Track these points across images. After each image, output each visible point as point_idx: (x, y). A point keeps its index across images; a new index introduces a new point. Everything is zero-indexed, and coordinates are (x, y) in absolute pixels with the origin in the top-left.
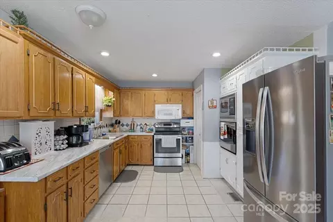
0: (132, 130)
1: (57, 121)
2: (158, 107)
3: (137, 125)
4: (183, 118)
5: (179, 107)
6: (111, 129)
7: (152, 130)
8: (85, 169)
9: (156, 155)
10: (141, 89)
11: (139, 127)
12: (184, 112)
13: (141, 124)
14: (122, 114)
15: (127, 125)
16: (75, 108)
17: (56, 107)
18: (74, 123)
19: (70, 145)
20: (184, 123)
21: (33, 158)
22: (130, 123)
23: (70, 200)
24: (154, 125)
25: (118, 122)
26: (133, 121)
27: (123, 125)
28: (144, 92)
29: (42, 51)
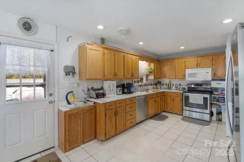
0: (169, 88)
1: (118, 81)
2: (188, 71)
3: (173, 85)
4: (213, 80)
5: (210, 70)
6: (154, 86)
7: (185, 89)
8: (126, 105)
9: (185, 108)
10: (174, 59)
11: (174, 86)
12: (214, 74)
13: (176, 84)
14: (161, 77)
15: (166, 85)
16: (125, 75)
17: (115, 75)
18: (125, 82)
19: (124, 93)
20: (214, 85)
21: (107, 96)
22: (168, 83)
23: (117, 117)
24: (187, 85)
25: (159, 83)
26: (170, 82)
27: (163, 84)
28: (176, 61)
29: (109, 51)
